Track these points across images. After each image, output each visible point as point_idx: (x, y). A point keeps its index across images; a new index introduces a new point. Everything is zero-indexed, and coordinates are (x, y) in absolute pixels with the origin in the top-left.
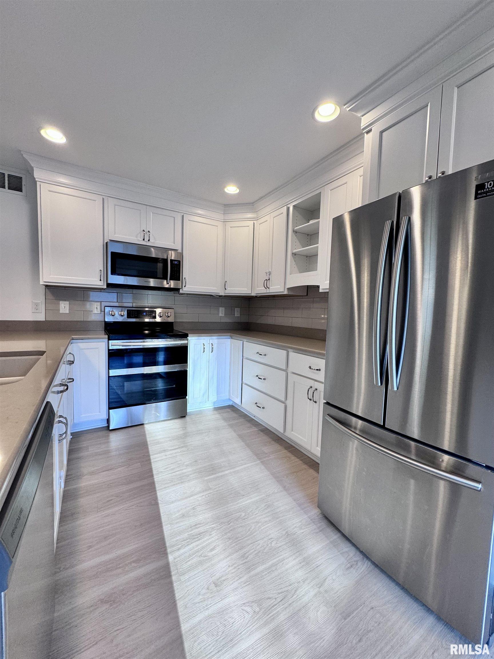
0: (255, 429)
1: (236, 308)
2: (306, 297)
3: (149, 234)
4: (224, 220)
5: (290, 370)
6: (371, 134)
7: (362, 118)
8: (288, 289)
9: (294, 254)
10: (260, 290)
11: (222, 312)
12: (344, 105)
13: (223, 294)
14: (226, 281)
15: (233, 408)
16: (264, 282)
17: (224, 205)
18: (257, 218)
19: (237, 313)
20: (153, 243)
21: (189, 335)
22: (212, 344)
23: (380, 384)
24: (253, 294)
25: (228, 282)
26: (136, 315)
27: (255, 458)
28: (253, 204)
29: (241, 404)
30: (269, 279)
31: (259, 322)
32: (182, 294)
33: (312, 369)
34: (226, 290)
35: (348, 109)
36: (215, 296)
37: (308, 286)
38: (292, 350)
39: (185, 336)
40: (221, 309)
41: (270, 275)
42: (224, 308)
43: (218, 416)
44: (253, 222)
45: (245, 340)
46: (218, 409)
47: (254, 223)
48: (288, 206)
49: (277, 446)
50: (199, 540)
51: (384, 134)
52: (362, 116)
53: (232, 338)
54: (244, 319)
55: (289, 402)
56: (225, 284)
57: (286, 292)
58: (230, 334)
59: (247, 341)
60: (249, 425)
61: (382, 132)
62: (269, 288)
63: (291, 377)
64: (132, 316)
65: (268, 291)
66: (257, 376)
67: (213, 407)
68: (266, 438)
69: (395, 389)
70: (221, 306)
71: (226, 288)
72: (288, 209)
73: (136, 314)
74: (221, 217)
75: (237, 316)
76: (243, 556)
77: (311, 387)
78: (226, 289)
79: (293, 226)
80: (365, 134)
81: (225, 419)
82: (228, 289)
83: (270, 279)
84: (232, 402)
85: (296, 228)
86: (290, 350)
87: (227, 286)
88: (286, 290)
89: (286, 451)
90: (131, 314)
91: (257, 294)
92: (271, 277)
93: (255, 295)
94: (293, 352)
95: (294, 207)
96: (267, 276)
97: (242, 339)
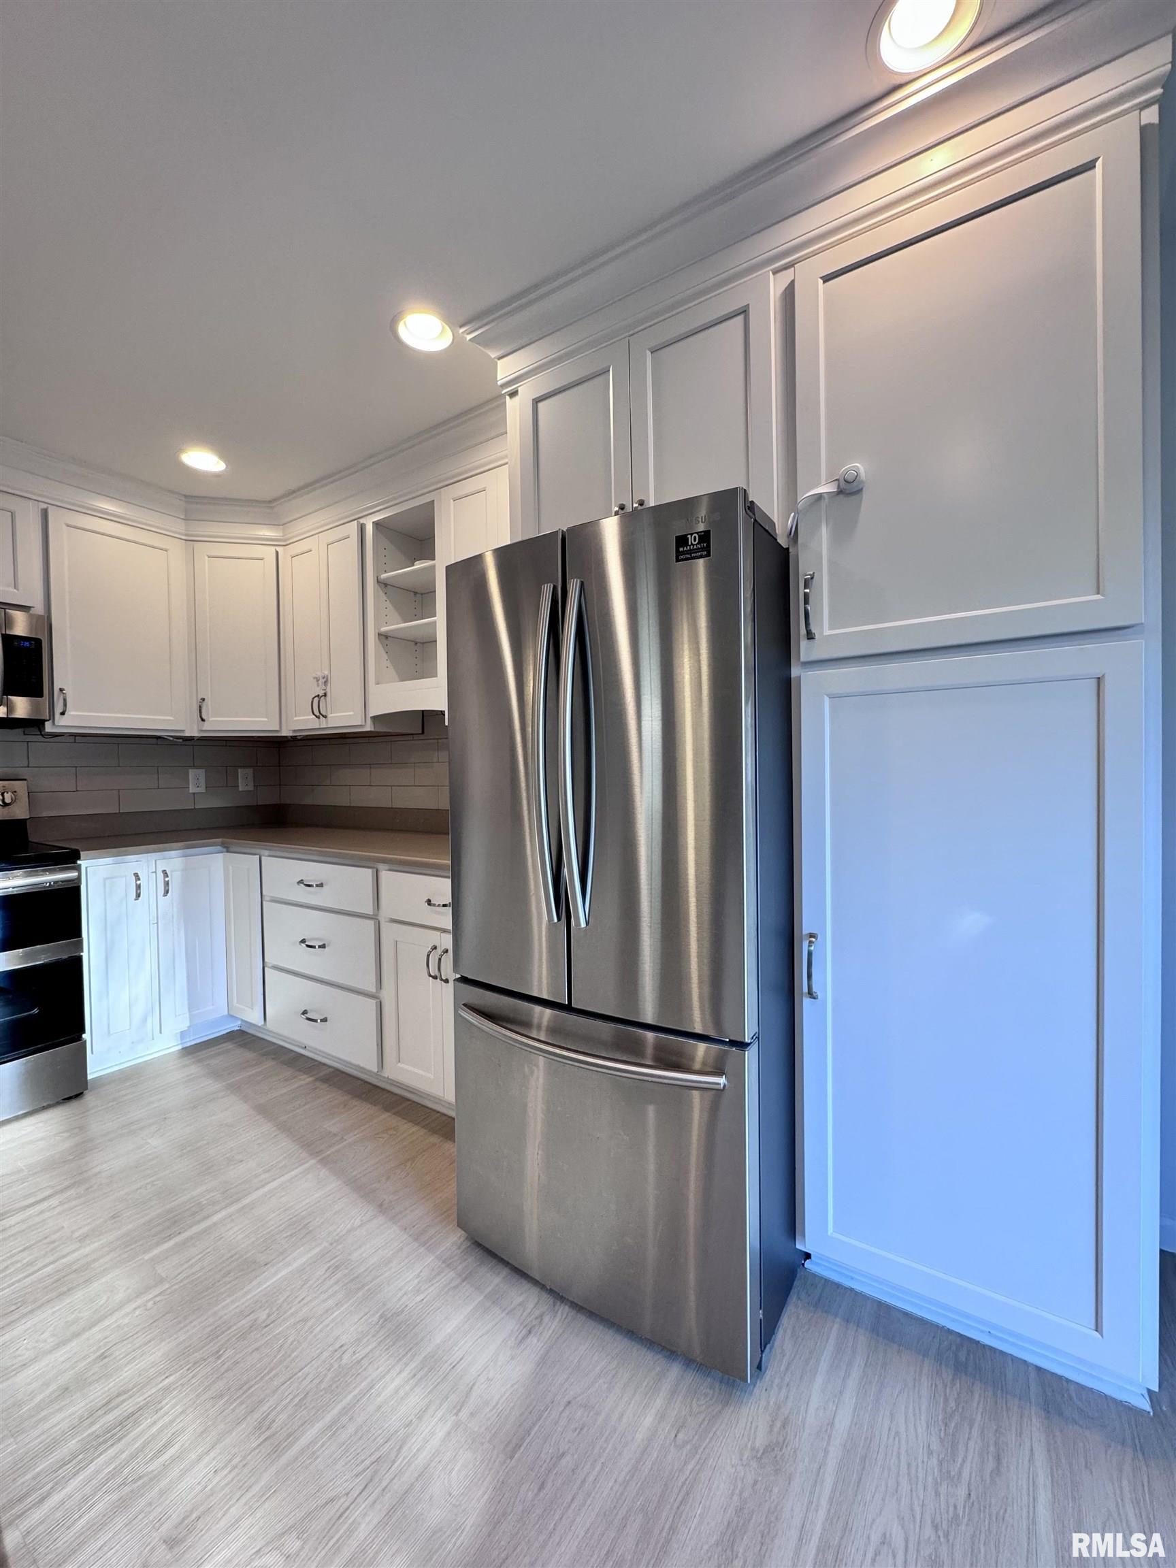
0: (305, 1080)
1: (239, 770)
2: (422, 737)
4: (186, 535)
5: (386, 912)
6: (517, 399)
7: (499, 362)
8: (374, 718)
9: (383, 637)
10: (301, 722)
11: (196, 782)
12: (461, 326)
13: (196, 734)
14: (203, 700)
15: (242, 1038)
16: (313, 702)
17: (186, 496)
18: (285, 541)
19: (245, 783)
21: (84, 854)
22: (165, 872)
23: (556, 920)
24: (285, 733)
25: (208, 701)
27: (304, 1155)
28: (270, 503)
29: (263, 1023)
30: (325, 695)
31: (308, 801)
32: (55, 736)
33: (434, 905)
34: (206, 723)
35: (469, 337)
36: (171, 739)
37: (423, 711)
38: (386, 866)
39: (67, 858)
40: (192, 773)
41: (326, 683)
42: (203, 771)
43: (194, 1069)
44: (273, 549)
45: (267, 853)
46: (194, 1051)
47: (277, 553)
48: (362, 521)
49: (362, 1109)
50: (120, 1439)
51: (540, 405)
52: (500, 358)
53: (228, 852)
54: (267, 797)
55: (387, 995)
56: (200, 707)
57: (369, 727)
58: (220, 840)
59: (273, 853)
60: (288, 1072)
61: (536, 401)
62: (325, 717)
63: (389, 931)
65: (323, 723)
66: (303, 941)
67: (180, 1047)
68: (334, 1096)
69: (583, 925)
70: (194, 767)
71: (204, 717)
72: (362, 529)
74: (179, 526)
75: (247, 788)
76: (259, 1427)
77: (435, 948)
78: (203, 720)
79: (378, 571)
80: (508, 397)
81: (215, 1074)
82: (211, 719)
83: (328, 694)
84: (239, 1023)
85: (384, 576)
86: (381, 866)
87: (208, 714)
88: (369, 721)
89: (387, 1114)
91: (294, 731)
92: (328, 690)
93: (291, 734)
94: (390, 870)
95: (377, 525)
96: (318, 686)
97: (258, 851)
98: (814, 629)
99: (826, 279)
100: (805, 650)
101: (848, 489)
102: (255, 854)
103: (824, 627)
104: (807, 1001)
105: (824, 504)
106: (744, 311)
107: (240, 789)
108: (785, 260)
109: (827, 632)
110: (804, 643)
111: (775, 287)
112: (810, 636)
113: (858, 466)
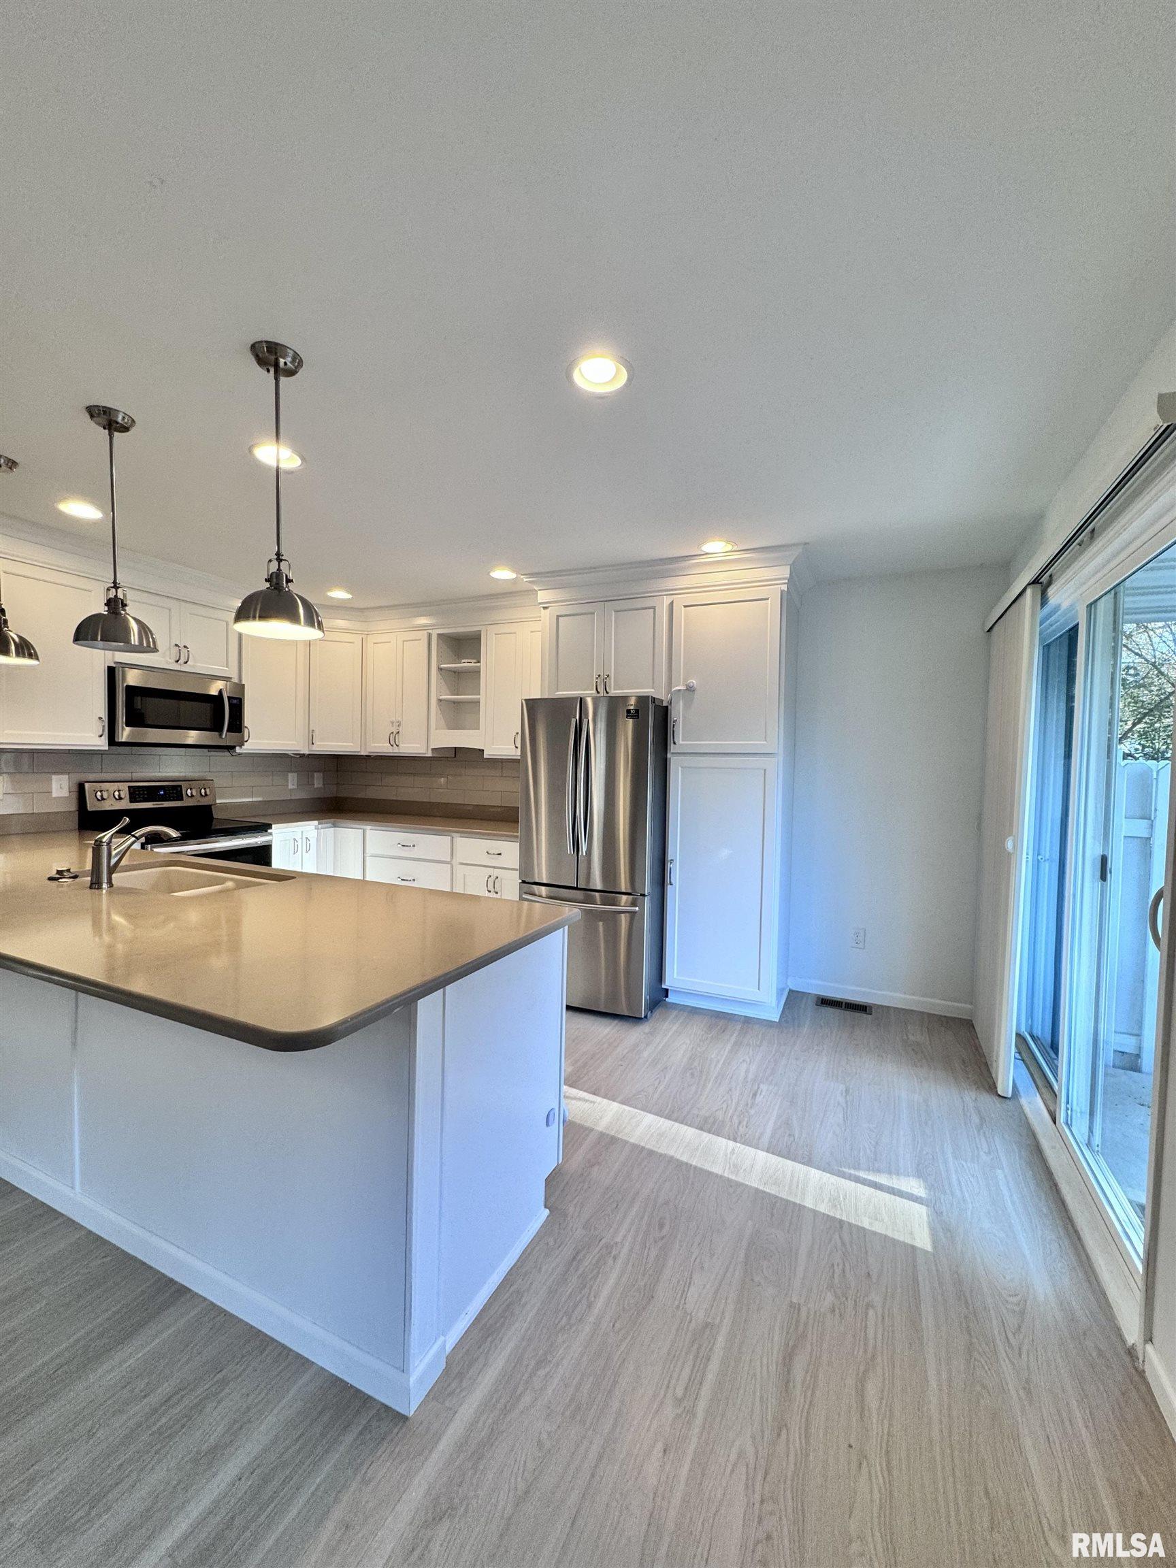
1: (315, 774)
2: (455, 759)
3: (188, 651)
5: (458, 859)
6: (548, 611)
7: (539, 592)
8: (433, 749)
9: (440, 700)
10: (380, 746)
11: (292, 780)
12: (522, 575)
13: (307, 752)
14: (314, 730)
16: (390, 737)
18: (370, 633)
19: (318, 782)
20: (193, 667)
21: (273, 826)
24: (364, 753)
25: (317, 732)
26: (146, 796)
28: (362, 609)
30: (398, 732)
31: (360, 796)
32: (240, 754)
33: (490, 854)
35: (525, 580)
36: (293, 755)
38: (459, 835)
39: (264, 828)
40: (290, 776)
41: (400, 725)
42: (298, 775)
44: (360, 637)
45: (368, 828)
47: (363, 639)
48: (428, 632)
51: (560, 618)
52: (540, 590)
53: (336, 827)
54: (332, 791)
56: (312, 735)
57: (430, 754)
59: (373, 828)
61: (558, 616)
62: (398, 746)
64: (139, 797)
65: (396, 749)
66: (400, 878)
69: (584, 854)
70: (292, 772)
71: (313, 742)
72: (430, 636)
73: (146, 794)
75: (319, 786)
77: (490, 876)
78: (313, 744)
79: (439, 662)
80: (542, 608)
82: (318, 743)
83: (401, 733)
85: (442, 666)
86: (455, 835)
87: (316, 739)
88: (430, 751)
90: (138, 794)
91: (370, 752)
92: (400, 729)
93: (367, 754)
94: (461, 837)
95: (440, 635)
96: (393, 726)
97: (362, 827)
98: (676, 740)
99: (685, 606)
100: (673, 748)
101: (690, 689)
102: (361, 829)
103: (680, 739)
104: (669, 886)
105: (682, 692)
106: (654, 608)
107: (315, 786)
108: (671, 592)
109: (681, 742)
110: (672, 745)
111: (667, 601)
112: (674, 743)
113: (693, 682)
